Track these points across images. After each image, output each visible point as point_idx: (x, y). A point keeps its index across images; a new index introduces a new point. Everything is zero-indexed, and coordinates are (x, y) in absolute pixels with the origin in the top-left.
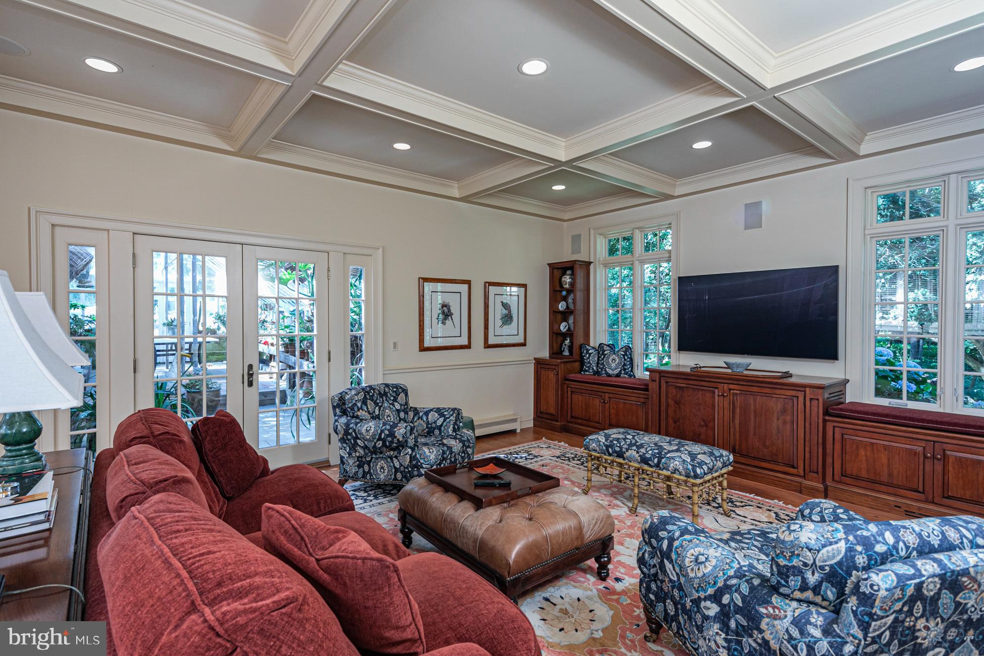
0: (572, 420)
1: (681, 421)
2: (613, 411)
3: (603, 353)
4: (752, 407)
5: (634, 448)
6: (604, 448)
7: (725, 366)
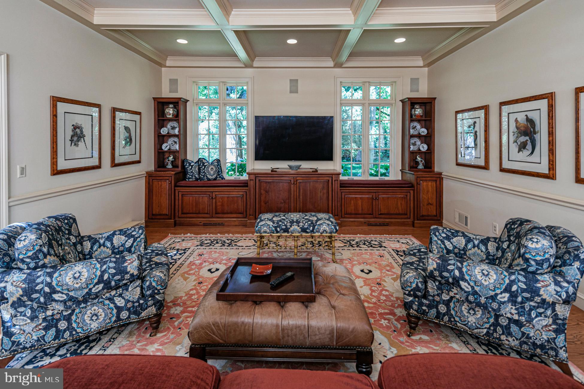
0: (183, 215)
1: (270, 202)
2: (219, 204)
3: (203, 165)
4: (309, 188)
5: (295, 224)
6: (273, 229)
7: (288, 167)
